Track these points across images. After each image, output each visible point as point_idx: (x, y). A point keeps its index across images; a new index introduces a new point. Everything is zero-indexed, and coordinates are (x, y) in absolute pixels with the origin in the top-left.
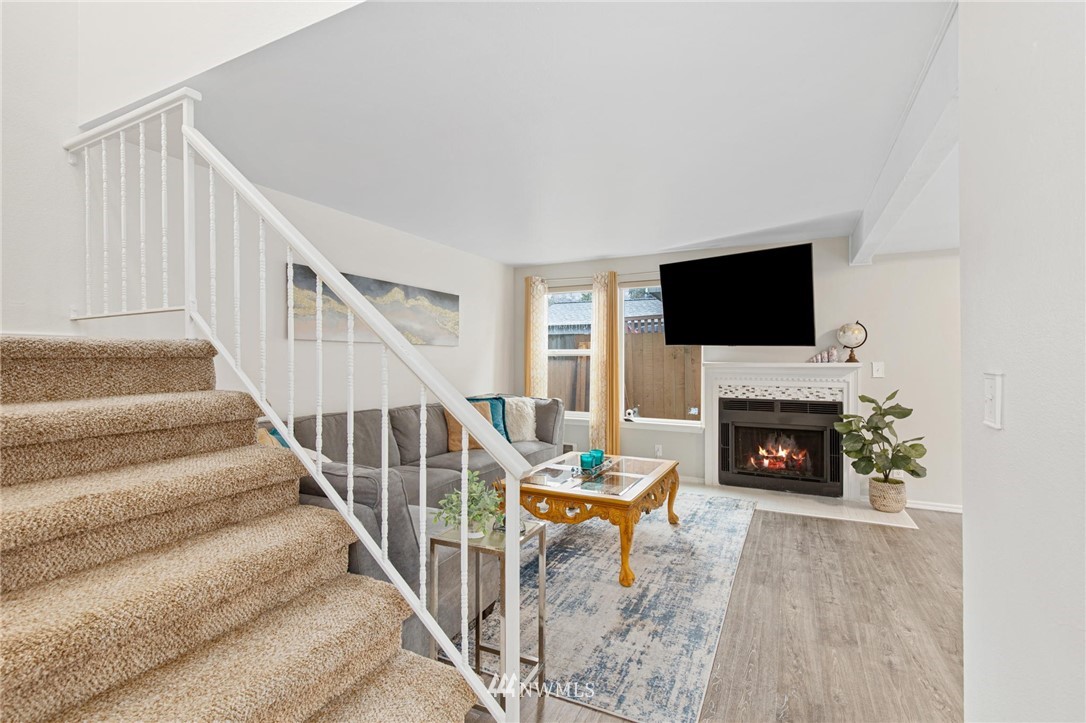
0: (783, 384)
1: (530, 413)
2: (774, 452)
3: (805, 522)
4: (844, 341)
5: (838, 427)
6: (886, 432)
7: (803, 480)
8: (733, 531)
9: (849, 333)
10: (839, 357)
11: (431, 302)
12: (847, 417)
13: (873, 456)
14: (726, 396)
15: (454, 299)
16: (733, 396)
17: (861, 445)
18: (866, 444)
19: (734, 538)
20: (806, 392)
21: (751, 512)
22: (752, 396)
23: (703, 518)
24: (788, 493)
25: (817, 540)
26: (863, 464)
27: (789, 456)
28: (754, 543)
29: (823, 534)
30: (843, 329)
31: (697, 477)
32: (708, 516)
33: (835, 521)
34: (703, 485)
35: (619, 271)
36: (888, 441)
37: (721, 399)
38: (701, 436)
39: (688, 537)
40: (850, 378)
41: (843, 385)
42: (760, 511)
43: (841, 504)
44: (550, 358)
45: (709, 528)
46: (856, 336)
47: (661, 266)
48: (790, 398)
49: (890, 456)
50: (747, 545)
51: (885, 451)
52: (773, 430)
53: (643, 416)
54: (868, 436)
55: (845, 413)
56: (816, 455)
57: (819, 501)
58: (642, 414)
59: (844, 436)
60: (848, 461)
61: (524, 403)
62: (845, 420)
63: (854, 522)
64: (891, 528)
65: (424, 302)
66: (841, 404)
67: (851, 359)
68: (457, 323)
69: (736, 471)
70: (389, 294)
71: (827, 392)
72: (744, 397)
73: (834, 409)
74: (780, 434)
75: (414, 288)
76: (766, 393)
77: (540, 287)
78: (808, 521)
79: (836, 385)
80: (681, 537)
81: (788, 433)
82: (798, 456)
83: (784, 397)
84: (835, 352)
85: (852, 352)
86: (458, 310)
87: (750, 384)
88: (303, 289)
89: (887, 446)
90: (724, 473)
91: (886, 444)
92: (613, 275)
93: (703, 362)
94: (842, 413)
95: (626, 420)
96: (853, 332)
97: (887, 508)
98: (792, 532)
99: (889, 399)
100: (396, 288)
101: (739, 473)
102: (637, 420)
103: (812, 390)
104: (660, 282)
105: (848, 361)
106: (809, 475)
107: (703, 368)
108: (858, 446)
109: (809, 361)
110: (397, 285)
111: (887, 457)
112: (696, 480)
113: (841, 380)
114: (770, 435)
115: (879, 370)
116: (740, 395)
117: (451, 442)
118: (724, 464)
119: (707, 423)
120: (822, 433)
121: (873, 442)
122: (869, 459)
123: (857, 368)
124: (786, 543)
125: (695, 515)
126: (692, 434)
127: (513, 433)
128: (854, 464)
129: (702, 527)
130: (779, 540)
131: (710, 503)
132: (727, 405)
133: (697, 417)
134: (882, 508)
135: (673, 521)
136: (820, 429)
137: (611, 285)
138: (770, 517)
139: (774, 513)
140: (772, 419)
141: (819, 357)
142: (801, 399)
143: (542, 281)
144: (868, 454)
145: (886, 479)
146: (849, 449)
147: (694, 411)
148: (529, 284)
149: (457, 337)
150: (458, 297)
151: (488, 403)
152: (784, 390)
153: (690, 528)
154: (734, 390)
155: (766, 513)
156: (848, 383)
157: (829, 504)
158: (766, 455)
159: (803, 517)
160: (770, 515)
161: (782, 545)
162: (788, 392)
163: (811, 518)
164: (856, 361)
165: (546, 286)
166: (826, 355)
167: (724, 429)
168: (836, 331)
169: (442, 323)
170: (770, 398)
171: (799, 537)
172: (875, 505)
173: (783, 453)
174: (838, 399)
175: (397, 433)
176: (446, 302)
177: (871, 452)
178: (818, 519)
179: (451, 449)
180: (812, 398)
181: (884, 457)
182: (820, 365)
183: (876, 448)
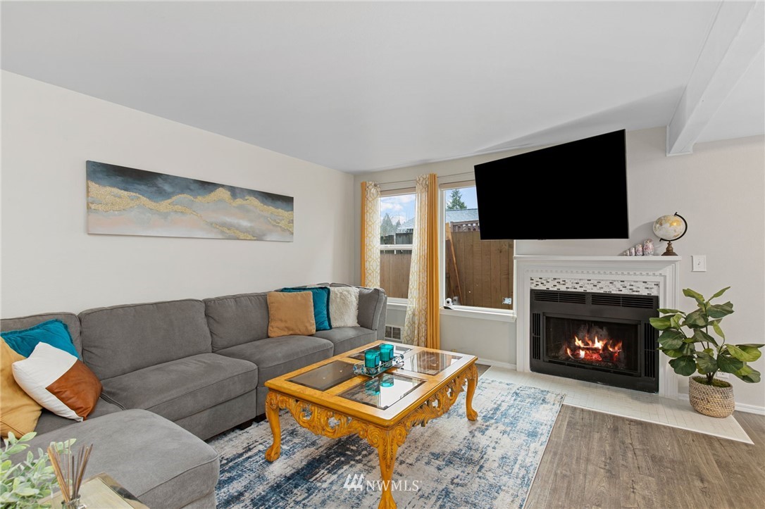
0: (595, 278)
1: (353, 301)
2: (590, 343)
3: (617, 424)
4: (661, 234)
5: (654, 323)
6: (711, 331)
7: (615, 372)
8: (533, 435)
9: (666, 225)
10: (655, 250)
11: (262, 202)
12: (665, 311)
13: (695, 355)
14: (537, 288)
15: (288, 201)
16: (544, 288)
17: (680, 343)
18: (687, 343)
19: (533, 446)
20: (619, 285)
21: (557, 407)
22: (563, 288)
23: (505, 415)
24: (599, 385)
25: (630, 455)
26: (683, 364)
27: (605, 348)
28: (555, 454)
29: (637, 445)
30: (660, 222)
31: (509, 362)
32: (512, 411)
33: (651, 424)
34: (514, 371)
35: (439, 172)
36: (713, 340)
37: (532, 291)
38: (513, 324)
39: (482, 440)
40: (668, 271)
41: (661, 280)
42: (568, 407)
43: (657, 401)
44: (382, 252)
45: (508, 429)
46: (676, 227)
47: (476, 167)
48: (602, 291)
49: (715, 357)
50: (546, 457)
51: (709, 350)
52: (584, 322)
53: (461, 305)
54: (689, 333)
55: (661, 307)
56: (629, 349)
57: (633, 397)
58: (461, 303)
59: (661, 333)
60: (664, 361)
61: (348, 292)
62: (661, 315)
63: (673, 429)
64: (719, 440)
65: (254, 202)
66: (657, 298)
67: (669, 252)
68: (292, 222)
69: (547, 359)
70: (213, 194)
71: (642, 286)
72: (555, 289)
73: (650, 303)
74: (592, 326)
75: (242, 190)
76: (577, 286)
77: (373, 190)
78: (620, 424)
79: (651, 279)
80: (475, 440)
81: (601, 325)
82: (614, 348)
83: (595, 290)
84: (650, 245)
85: (669, 244)
86: (292, 210)
87: (562, 276)
88: (105, 186)
89: (711, 346)
90: (535, 361)
91: (711, 344)
92: (433, 177)
93: (515, 255)
94: (658, 307)
95: (445, 308)
96: (671, 225)
97: (711, 413)
98: (601, 438)
99: (717, 295)
100: (221, 189)
101: (550, 362)
102: (456, 308)
103: (625, 284)
104: (475, 182)
105: (665, 254)
106: (622, 367)
107: (515, 261)
108: (678, 343)
109: (622, 255)
110: (222, 186)
111: (711, 358)
112: (508, 366)
113: (657, 273)
114: (583, 326)
115: (700, 263)
116: (550, 287)
117: (270, 328)
118: (535, 352)
119: (518, 313)
120: (635, 327)
121: (695, 340)
122: (690, 359)
123: (674, 262)
124: (593, 457)
125: (497, 409)
126: (504, 323)
127: (336, 319)
128: (672, 363)
129: (501, 427)
130: (584, 450)
131: (517, 394)
132: (539, 297)
133: (510, 307)
134: (704, 411)
135: (472, 417)
136: (634, 323)
137: (432, 187)
138: (578, 416)
139: (582, 410)
140: (583, 312)
141: (633, 251)
142: (613, 292)
143: (375, 185)
144: (689, 354)
145: (710, 381)
146: (666, 347)
147: (507, 301)
148: (364, 188)
149: (293, 234)
150: (293, 198)
151: (311, 292)
152: (595, 283)
153: (487, 427)
154: (545, 282)
155: (575, 409)
156: (665, 277)
157: (643, 402)
158: (582, 346)
159: (614, 416)
160: (578, 411)
161: (588, 460)
162: (599, 286)
163: (623, 419)
164: (675, 254)
165: (379, 190)
166: (641, 249)
167: (535, 319)
168: (653, 223)
169: (275, 221)
170: (581, 290)
171: (608, 448)
172: (695, 407)
173: (599, 345)
174: (654, 293)
175: (211, 321)
176: (279, 203)
177: (693, 351)
178: (631, 421)
179: (269, 335)
180: (625, 292)
181: (707, 358)
182: (633, 258)
183: (699, 347)
